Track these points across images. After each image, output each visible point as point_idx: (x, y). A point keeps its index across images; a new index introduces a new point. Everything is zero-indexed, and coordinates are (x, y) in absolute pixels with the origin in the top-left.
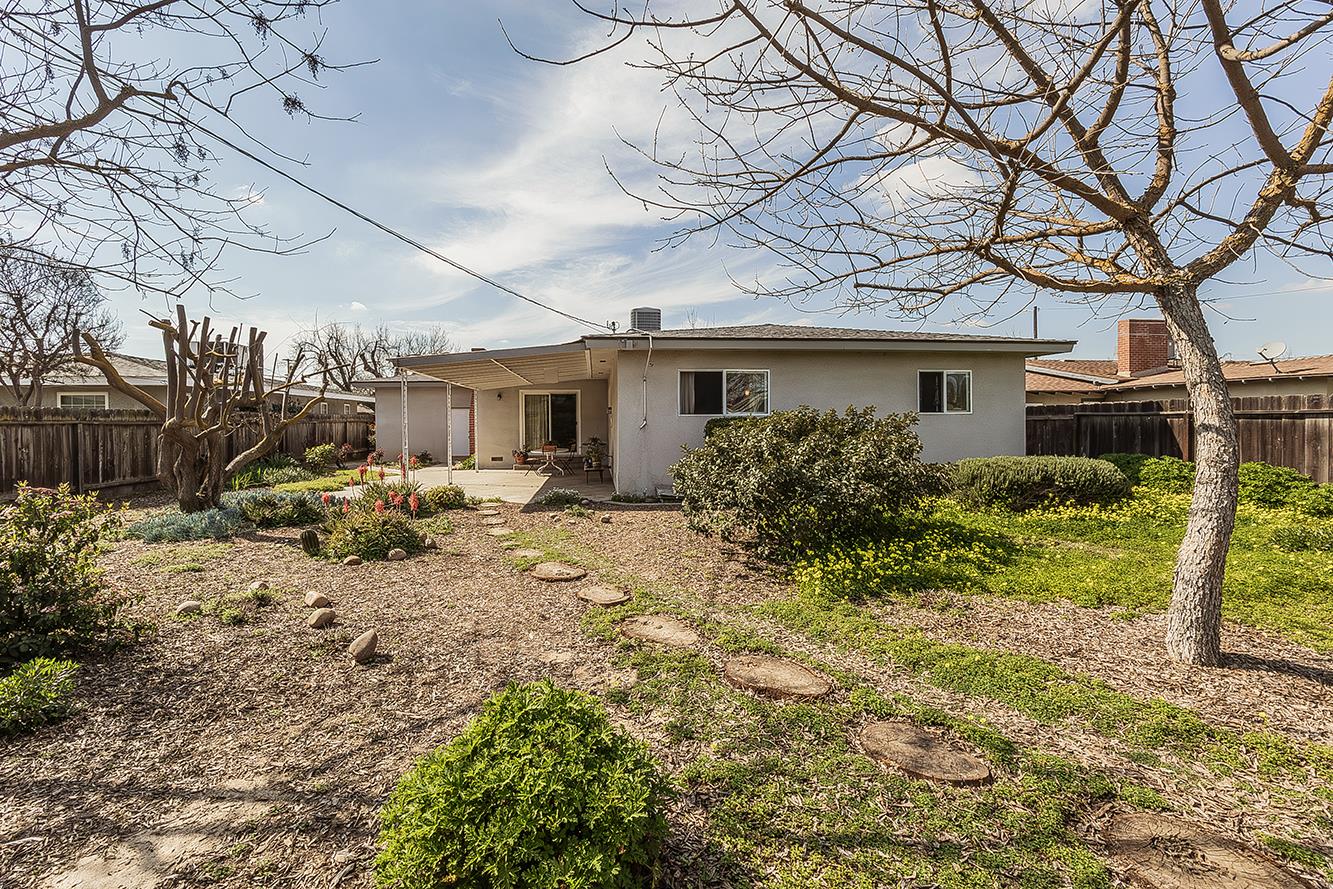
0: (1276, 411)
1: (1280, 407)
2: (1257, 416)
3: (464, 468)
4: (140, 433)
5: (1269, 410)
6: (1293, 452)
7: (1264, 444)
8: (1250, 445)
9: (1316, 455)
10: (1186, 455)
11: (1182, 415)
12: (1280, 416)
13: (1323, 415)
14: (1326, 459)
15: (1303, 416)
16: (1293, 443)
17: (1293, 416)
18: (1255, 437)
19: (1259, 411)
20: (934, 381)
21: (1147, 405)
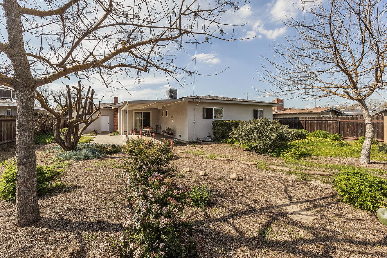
0: (322, 120)
1: (323, 119)
2: (319, 121)
3: (114, 135)
4: (9, 123)
5: (321, 120)
6: (326, 128)
7: (320, 126)
8: (317, 127)
9: (330, 128)
10: (304, 128)
11: (303, 120)
12: (323, 121)
13: (331, 121)
14: (332, 129)
15: (327, 121)
16: (326, 126)
17: (326, 121)
18: (318, 125)
19: (319, 120)
20: (255, 112)
21: (296, 118)
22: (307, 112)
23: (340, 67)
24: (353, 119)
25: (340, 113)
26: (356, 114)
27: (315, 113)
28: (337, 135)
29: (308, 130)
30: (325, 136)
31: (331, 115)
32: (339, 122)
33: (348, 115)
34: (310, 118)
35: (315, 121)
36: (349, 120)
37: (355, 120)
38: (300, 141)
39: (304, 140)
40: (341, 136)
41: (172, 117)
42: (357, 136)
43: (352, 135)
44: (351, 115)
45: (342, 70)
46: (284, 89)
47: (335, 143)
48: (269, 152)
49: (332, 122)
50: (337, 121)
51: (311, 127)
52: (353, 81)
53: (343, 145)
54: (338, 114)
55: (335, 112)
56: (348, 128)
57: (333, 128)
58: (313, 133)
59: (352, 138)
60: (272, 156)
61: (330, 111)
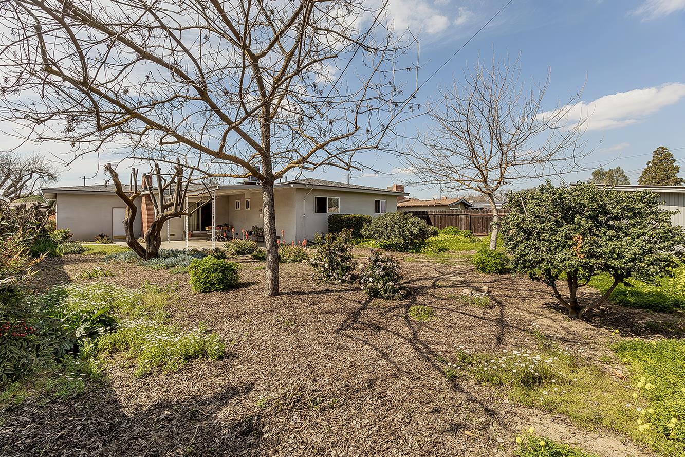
1: (453, 213)
2: (449, 215)
6: (457, 224)
7: (451, 222)
9: (461, 225)
10: (434, 225)
11: (432, 215)
12: (454, 215)
15: (458, 215)
16: (457, 222)
18: (449, 220)
20: (378, 203)
21: (424, 212)
22: (434, 204)
23: (475, 164)
24: (483, 213)
25: (470, 206)
26: (486, 207)
27: (444, 206)
28: (468, 232)
29: (438, 227)
30: (456, 233)
31: (460, 209)
32: (471, 216)
33: (477, 209)
34: (441, 212)
35: (445, 215)
36: (480, 214)
37: (485, 214)
38: (433, 239)
39: (437, 238)
40: (472, 233)
41: (261, 210)
42: (487, 233)
43: (482, 232)
44: (481, 209)
45: (476, 167)
46: (424, 180)
47: (468, 239)
48: (410, 249)
49: (463, 216)
50: (468, 215)
51: (441, 223)
52: (484, 176)
53: (474, 241)
54: (468, 207)
55: (464, 204)
56: (478, 223)
57: (464, 224)
58: (445, 230)
59: (482, 234)
60: (412, 253)
61: (459, 203)
